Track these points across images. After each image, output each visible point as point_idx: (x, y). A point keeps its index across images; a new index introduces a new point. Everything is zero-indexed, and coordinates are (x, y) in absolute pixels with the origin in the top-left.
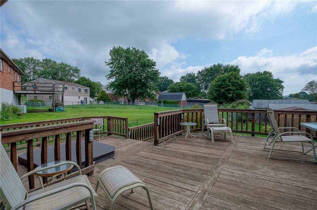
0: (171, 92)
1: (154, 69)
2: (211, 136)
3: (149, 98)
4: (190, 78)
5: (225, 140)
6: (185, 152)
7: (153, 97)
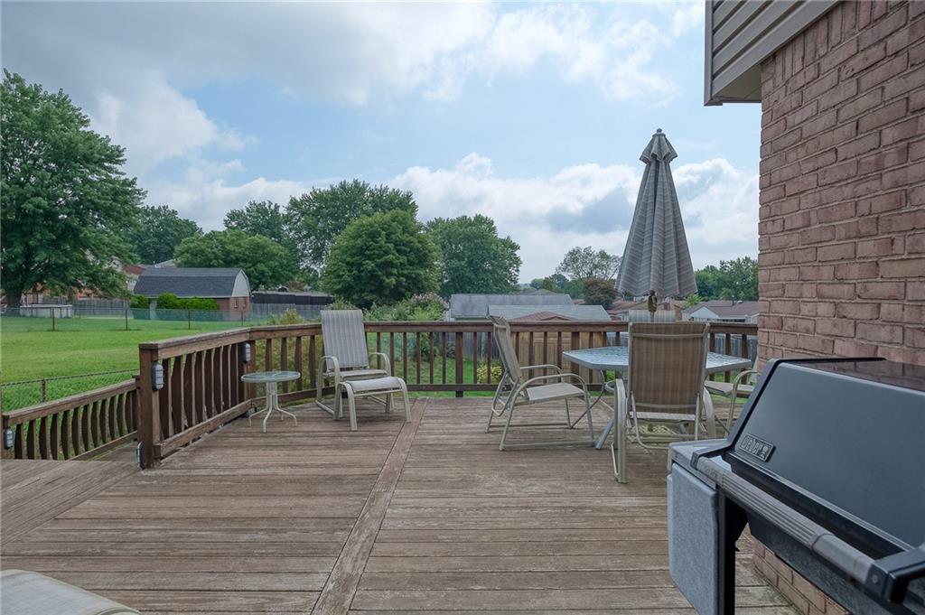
0: (189, 264)
1: (113, 176)
2: (346, 409)
3: (91, 288)
4: (262, 219)
5: (387, 417)
6: (268, 471)
7: (113, 285)
